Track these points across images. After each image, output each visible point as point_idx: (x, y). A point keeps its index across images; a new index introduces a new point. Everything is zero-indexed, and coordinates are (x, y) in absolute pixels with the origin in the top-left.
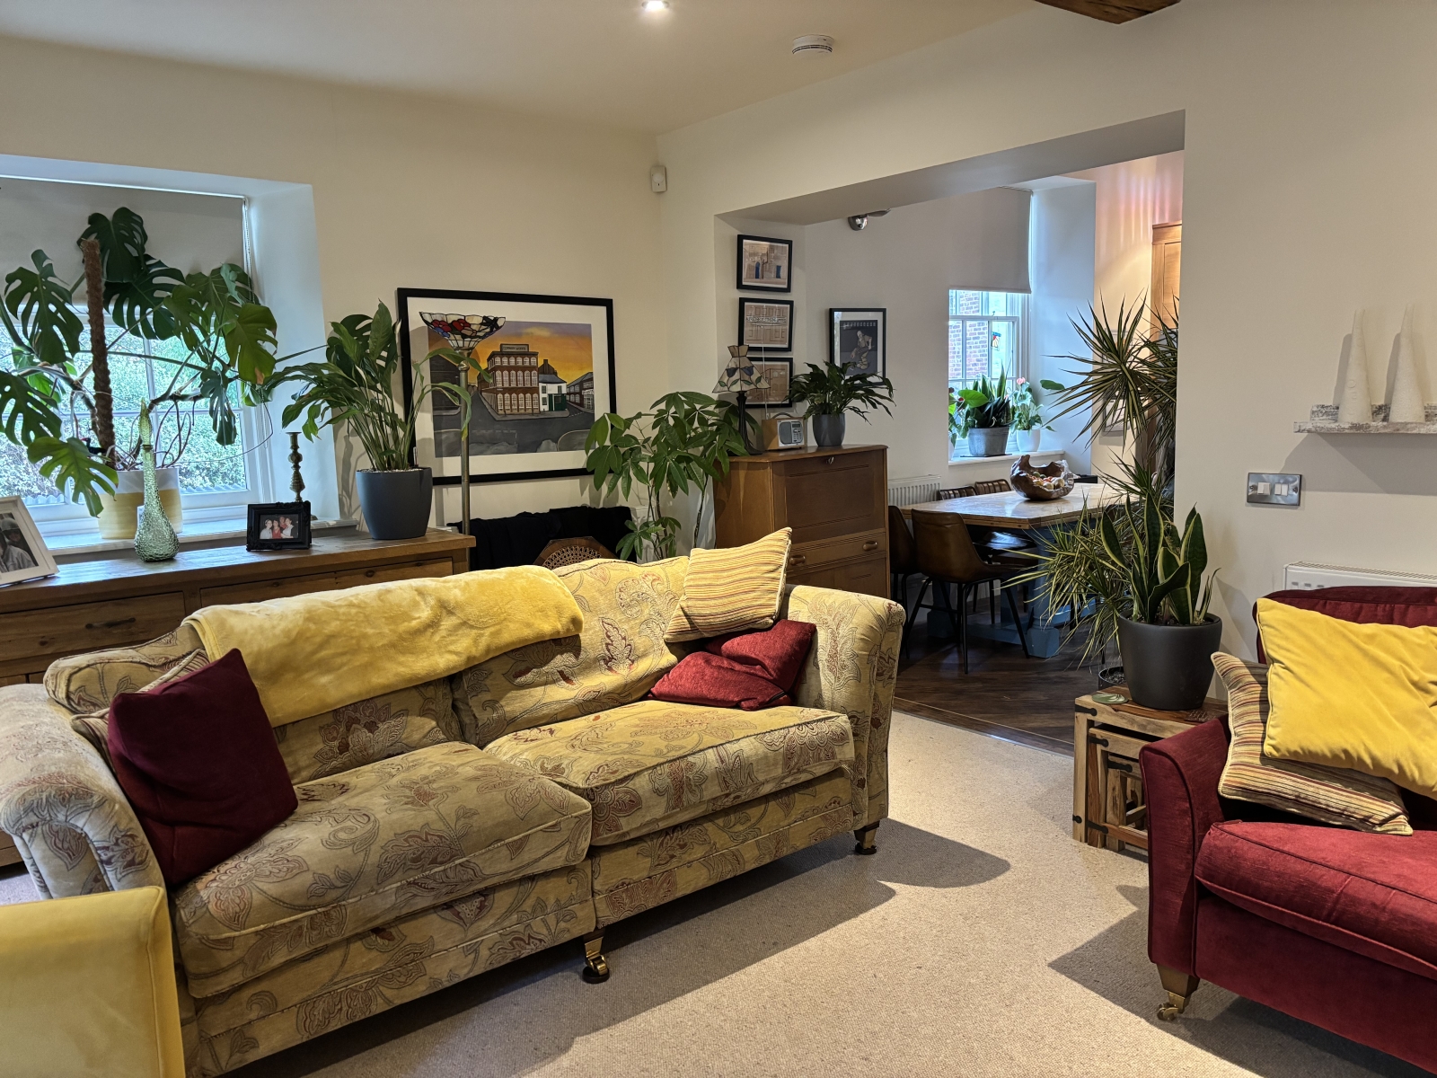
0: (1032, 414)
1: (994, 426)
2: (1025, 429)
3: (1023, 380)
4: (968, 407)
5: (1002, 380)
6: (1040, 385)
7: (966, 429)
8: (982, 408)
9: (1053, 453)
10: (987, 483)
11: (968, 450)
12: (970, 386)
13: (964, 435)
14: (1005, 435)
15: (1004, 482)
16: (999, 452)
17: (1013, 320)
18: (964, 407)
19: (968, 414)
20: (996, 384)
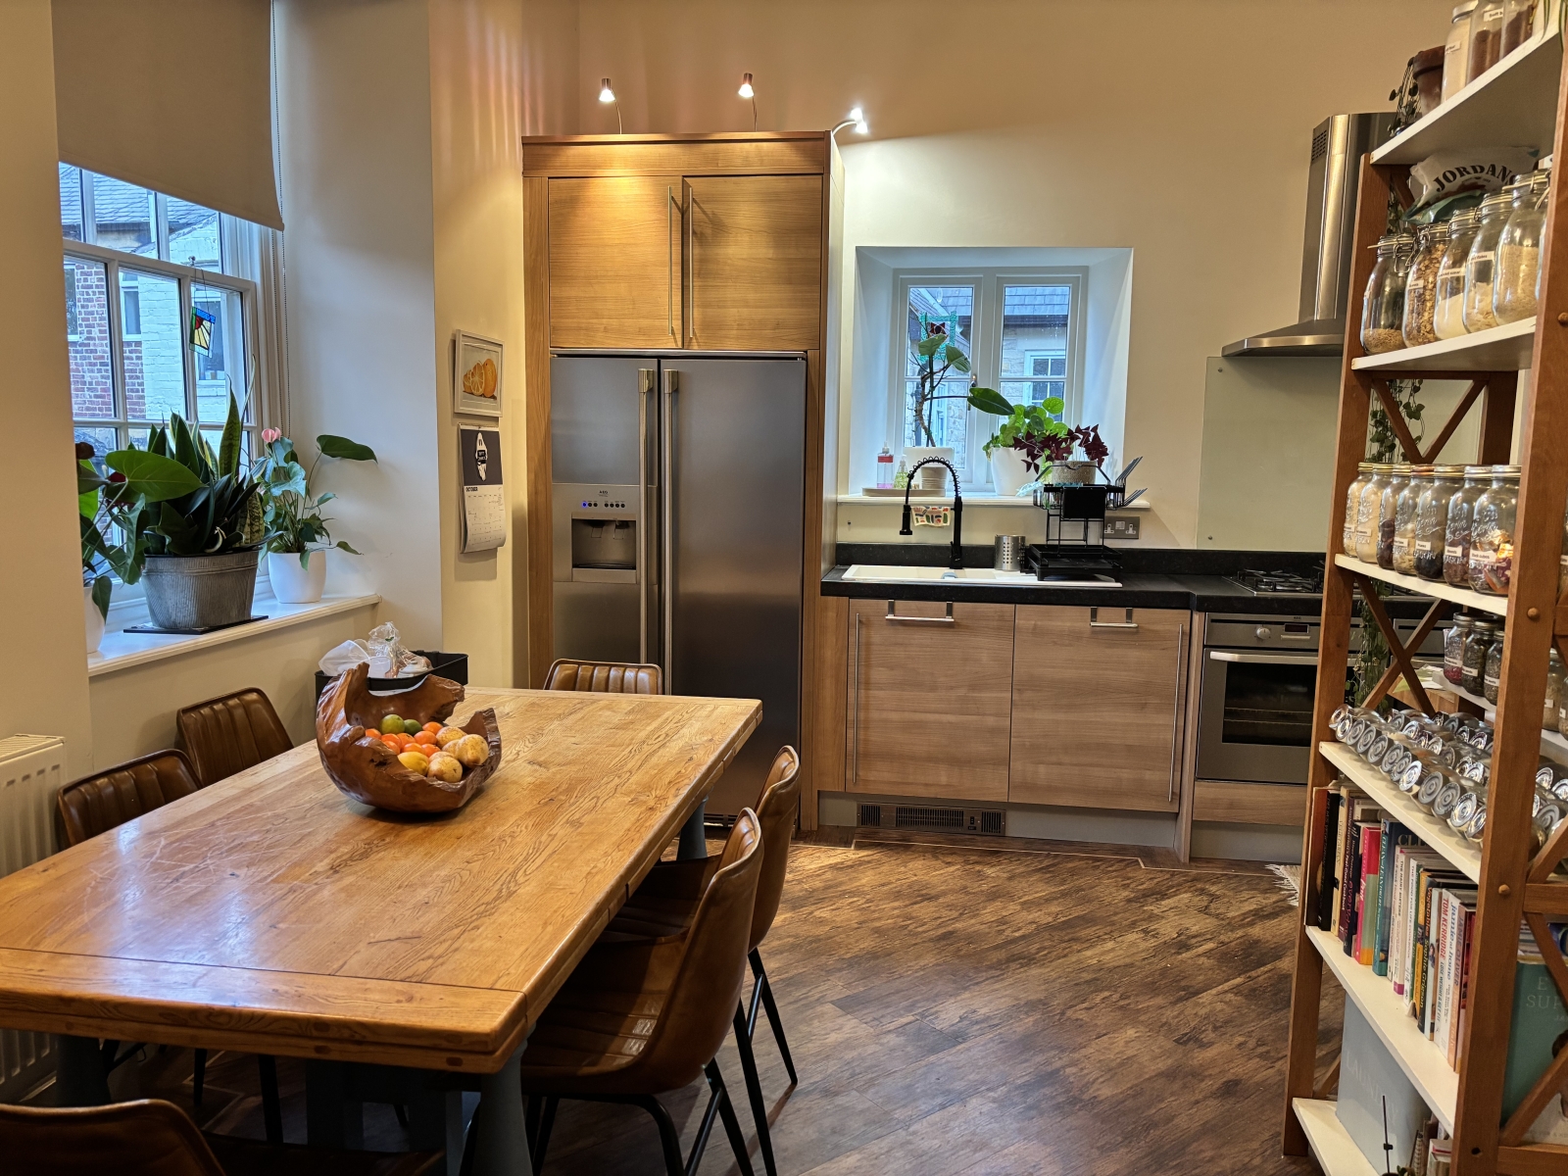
0: (303, 514)
1: (220, 552)
2: (288, 550)
3: (274, 434)
4: (140, 505)
5: (232, 431)
6: (316, 447)
7: (139, 560)
8: (181, 504)
9: (359, 604)
10: (210, 703)
11: (146, 611)
12: (141, 438)
13: (132, 579)
14: (251, 571)
15: (254, 696)
16: (234, 616)
17: (240, 289)
18: (128, 498)
19: (144, 520)
20: (214, 440)
